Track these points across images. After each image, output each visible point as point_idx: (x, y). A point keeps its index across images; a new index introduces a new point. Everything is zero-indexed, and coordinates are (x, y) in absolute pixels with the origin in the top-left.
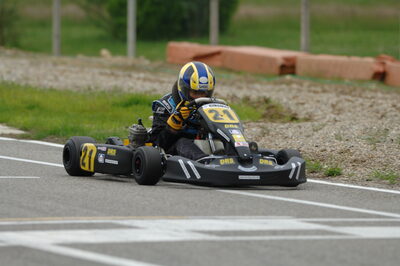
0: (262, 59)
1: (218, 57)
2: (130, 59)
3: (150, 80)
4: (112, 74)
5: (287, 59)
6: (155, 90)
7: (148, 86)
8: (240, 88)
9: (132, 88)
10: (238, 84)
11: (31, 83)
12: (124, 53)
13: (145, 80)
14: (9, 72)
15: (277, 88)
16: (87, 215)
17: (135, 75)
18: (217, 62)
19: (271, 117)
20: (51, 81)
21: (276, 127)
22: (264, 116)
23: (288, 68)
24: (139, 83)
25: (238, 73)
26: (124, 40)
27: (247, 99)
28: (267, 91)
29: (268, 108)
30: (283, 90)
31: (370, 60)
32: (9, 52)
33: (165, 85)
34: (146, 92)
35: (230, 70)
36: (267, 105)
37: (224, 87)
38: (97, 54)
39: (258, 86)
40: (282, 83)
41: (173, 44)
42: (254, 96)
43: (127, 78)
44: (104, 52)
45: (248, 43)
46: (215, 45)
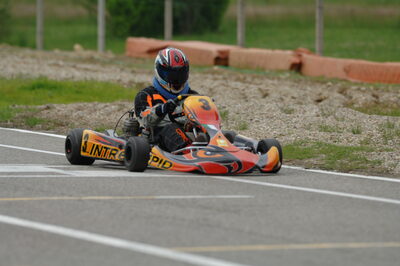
0: (202, 52)
5: (221, 52)
23: (222, 60)
31: (289, 52)
38: (71, 49)
41: (131, 40)
44: (77, 47)
46: (169, 39)
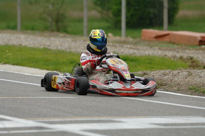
0: (190, 37)
1: (167, 37)
2: (123, 38)
3: (133, 48)
4: (113, 45)
5: (202, 37)
6: (134, 53)
7: (131, 51)
8: (178, 52)
9: (123, 52)
10: (178, 50)
11: (72, 50)
12: (120, 35)
13: (130, 48)
14: (61, 45)
15: (197, 52)
16: (98, 116)
17: (125, 46)
18: (167, 39)
19: (194, 67)
20: (82, 49)
21: (195, 72)
22: (190, 66)
23: (203, 42)
24: (127, 50)
25: (178, 44)
26: (120, 28)
27: (181, 58)
28: (192, 54)
29: (192, 62)
30: (200, 53)
32: (61, 35)
33: (140, 51)
34: (130, 55)
35: (174, 43)
36: (191, 61)
37: (171, 52)
39: (187, 51)
40: (200, 50)
41: (145, 30)
42: (185, 56)
43: (121, 48)
44: (110, 35)
45: (184, 29)
46: (166, 30)
